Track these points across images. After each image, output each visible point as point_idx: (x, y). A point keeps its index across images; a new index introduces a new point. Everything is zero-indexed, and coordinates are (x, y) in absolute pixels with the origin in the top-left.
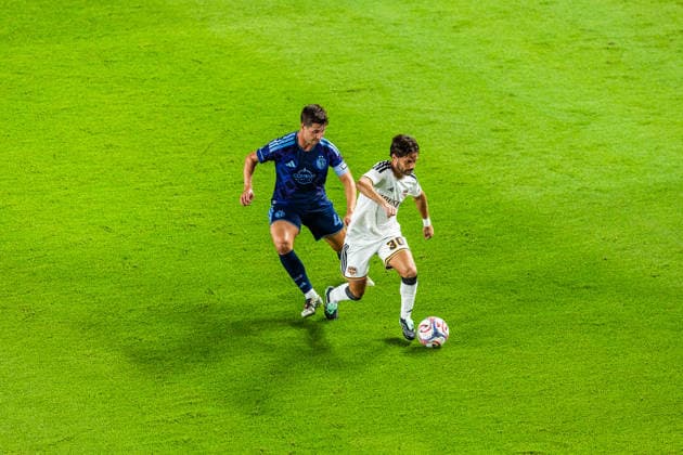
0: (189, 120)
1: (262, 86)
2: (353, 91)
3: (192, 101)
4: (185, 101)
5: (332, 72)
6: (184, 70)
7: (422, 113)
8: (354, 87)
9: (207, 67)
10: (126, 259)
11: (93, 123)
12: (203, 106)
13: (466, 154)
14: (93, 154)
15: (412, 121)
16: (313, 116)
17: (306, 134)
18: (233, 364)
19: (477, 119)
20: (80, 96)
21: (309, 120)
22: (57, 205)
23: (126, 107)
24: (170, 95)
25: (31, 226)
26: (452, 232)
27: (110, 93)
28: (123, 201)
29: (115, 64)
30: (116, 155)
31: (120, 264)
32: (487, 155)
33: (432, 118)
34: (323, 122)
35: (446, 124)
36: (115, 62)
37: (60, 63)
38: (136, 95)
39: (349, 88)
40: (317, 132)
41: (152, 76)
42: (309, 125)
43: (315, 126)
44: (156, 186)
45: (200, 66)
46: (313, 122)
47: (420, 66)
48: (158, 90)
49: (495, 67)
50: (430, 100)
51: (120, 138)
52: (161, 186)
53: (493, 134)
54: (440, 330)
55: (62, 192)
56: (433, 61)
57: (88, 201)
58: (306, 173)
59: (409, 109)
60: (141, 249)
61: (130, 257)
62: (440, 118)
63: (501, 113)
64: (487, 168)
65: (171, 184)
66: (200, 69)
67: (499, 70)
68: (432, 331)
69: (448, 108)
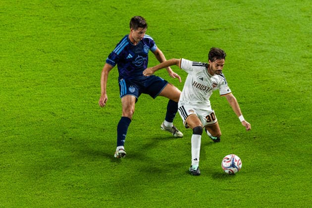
0: (107, 45)
1: (155, 25)
2: (213, 29)
3: (110, 33)
4: (106, 33)
5: (201, 17)
6: (105, 13)
7: (257, 45)
8: (215, 27)
9: (121, 12)
10: (64, 134)
11: (46, 46)
12: (116, 37)
13: (285, 72)
14: (45, 65)
15: (251, 50)
16: (137, 23)
17: (133, 34)
18: (132, 203)
19: (292, 50)
20: (38, 28)
21: (137, 26)
22: (22, 98)
23: (67, 36)
24: (96, 29)
25: (4, 111)
26: (274, 122)
27: (57, 26)
28: (64, 97)
29: (62, 9)
30: (60, 67)
31: (61, 137)
32: (299, 73)
33: (264, 48)
34: (145, 26)
35: (272, 53)
36: (61, 7)
37: (26, 7)
38: (74, 28)
39: (211, 28)
40: (141, 33)
41: (85, 16)
42: (137, 29)
43: (140, 29)
44: (85, 87)
45: (115, 11)
46: (139, 26)
47: (256, 14)
48: (88, 25)
49: (305, 17)
50: (263, 36)
51: (63, 55)
52: (88, 87)
53: (303, 60)
54: (236, 163)
55: (25, 89)
56: (266, 12)
57: (41, 95)
58: (141, 58)
59: (249, 42)
60: (74, 128)
61: (67, 132)
62: (269, 48)
63: (308, 46)
64: (298, 82)
65: (95, 86)
66: (116, 13)
67: (308, 19)
68: (230, 163)
69: (274, 42)
